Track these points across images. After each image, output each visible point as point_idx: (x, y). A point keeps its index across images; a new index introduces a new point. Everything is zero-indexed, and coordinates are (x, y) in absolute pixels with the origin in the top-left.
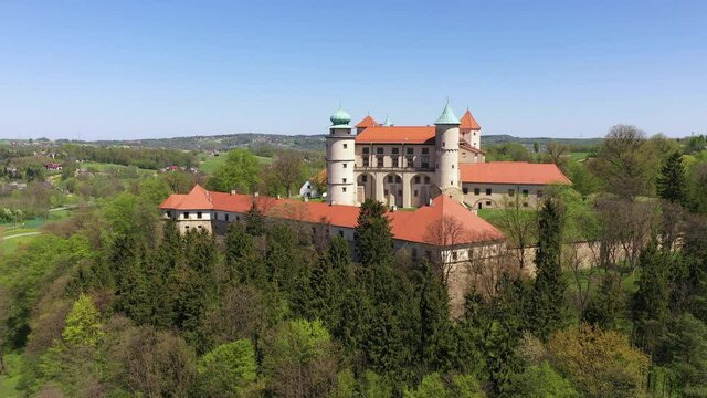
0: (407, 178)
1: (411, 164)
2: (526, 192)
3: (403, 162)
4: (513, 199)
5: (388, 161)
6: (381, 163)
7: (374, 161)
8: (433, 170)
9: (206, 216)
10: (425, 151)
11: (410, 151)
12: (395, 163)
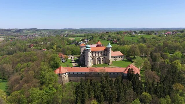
0: (102, 58)
1: (101, 55)
2: (117, 58)
3: (100, 54)
4: (115, 59)
5: (97, 55)
6: (96, 55)
7: (94, 55)
8: (106, 56)
9: (67, 74)
10: (104, 52)
11: (101, 52)
12: (98, 55)
